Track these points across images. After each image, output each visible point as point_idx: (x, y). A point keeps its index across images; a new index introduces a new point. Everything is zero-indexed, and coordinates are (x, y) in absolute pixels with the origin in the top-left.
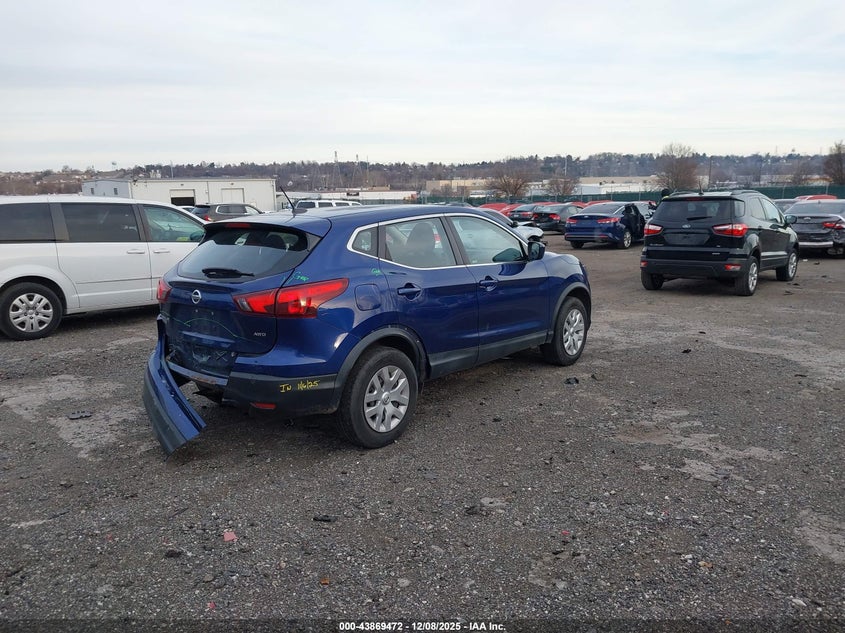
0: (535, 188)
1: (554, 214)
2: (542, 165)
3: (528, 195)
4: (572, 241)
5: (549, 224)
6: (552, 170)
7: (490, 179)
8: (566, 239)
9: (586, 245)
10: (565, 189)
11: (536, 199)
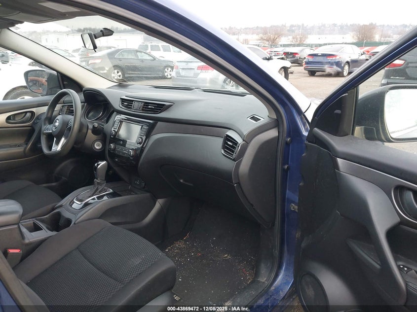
0: (284, 40)
1: (296, 54)
2: (288, 28)
3: (280, 43)
4: (309, 71)
5: (293, 59)
6: (293, 31)
7: (261, 35)
8: (305, 69)
9: (317, 74)
10: (300, 41)
11: (285, 46)
